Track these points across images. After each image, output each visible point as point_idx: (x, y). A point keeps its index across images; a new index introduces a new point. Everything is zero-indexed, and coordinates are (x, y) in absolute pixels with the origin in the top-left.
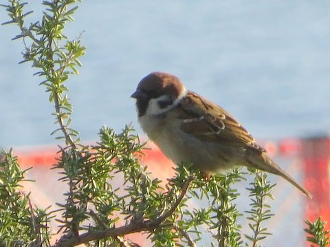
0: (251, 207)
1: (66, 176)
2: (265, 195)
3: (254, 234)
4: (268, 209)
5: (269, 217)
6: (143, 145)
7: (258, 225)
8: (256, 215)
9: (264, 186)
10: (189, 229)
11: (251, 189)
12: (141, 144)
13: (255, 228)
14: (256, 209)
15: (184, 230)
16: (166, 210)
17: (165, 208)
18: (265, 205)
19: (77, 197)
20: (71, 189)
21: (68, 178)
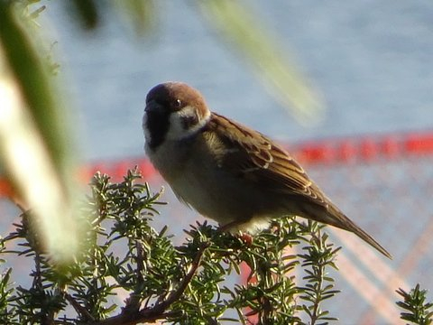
0: (306, 281)
1: (29, 248)
2: (325, 263)
3: (311, 321)
4: (330, 283)
5: (331, 295)
6: (154, 198)
7: (316, 306)
8: (312, 293)
9: (323, 251)
10: (221, 316)
11: (306, 256)
12: (151, 196)
13: (312, 312)
14: (313, 284)
15: (213, 318)
16: (173, 291)
17: (171, 289)
18: (324, 278)
19: (49, 277)
20: (38, 267)
21: (33, 252)
